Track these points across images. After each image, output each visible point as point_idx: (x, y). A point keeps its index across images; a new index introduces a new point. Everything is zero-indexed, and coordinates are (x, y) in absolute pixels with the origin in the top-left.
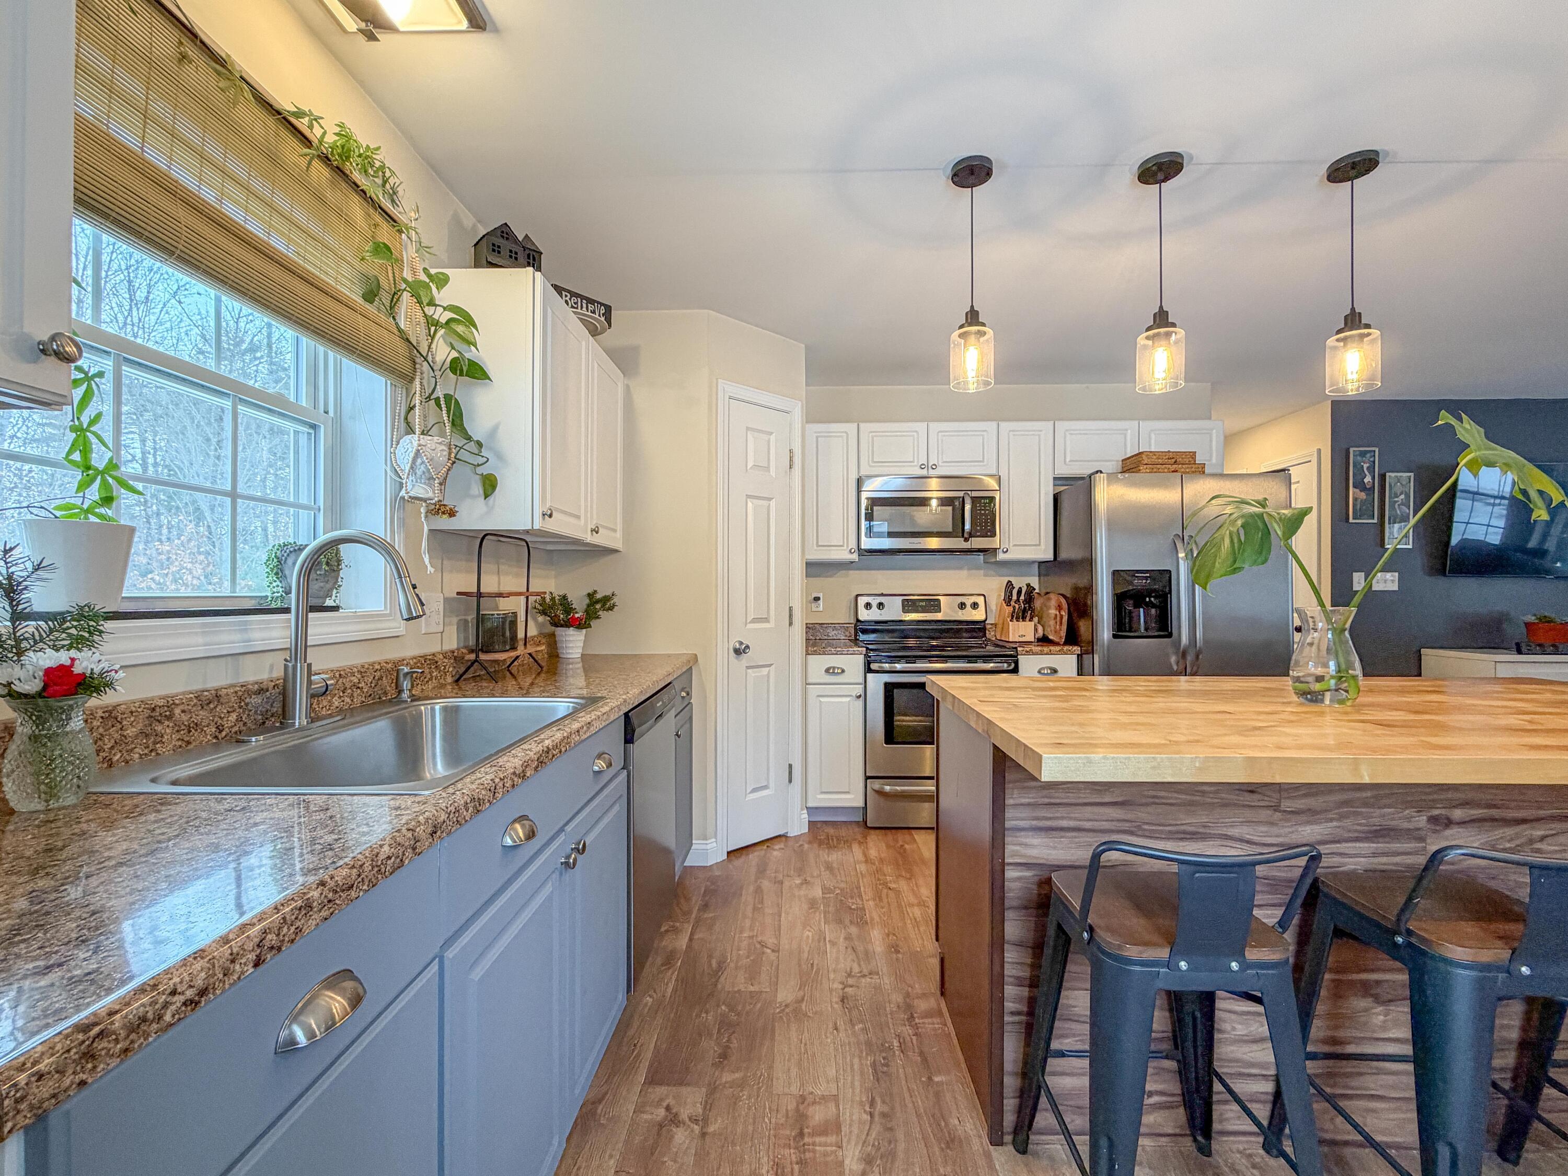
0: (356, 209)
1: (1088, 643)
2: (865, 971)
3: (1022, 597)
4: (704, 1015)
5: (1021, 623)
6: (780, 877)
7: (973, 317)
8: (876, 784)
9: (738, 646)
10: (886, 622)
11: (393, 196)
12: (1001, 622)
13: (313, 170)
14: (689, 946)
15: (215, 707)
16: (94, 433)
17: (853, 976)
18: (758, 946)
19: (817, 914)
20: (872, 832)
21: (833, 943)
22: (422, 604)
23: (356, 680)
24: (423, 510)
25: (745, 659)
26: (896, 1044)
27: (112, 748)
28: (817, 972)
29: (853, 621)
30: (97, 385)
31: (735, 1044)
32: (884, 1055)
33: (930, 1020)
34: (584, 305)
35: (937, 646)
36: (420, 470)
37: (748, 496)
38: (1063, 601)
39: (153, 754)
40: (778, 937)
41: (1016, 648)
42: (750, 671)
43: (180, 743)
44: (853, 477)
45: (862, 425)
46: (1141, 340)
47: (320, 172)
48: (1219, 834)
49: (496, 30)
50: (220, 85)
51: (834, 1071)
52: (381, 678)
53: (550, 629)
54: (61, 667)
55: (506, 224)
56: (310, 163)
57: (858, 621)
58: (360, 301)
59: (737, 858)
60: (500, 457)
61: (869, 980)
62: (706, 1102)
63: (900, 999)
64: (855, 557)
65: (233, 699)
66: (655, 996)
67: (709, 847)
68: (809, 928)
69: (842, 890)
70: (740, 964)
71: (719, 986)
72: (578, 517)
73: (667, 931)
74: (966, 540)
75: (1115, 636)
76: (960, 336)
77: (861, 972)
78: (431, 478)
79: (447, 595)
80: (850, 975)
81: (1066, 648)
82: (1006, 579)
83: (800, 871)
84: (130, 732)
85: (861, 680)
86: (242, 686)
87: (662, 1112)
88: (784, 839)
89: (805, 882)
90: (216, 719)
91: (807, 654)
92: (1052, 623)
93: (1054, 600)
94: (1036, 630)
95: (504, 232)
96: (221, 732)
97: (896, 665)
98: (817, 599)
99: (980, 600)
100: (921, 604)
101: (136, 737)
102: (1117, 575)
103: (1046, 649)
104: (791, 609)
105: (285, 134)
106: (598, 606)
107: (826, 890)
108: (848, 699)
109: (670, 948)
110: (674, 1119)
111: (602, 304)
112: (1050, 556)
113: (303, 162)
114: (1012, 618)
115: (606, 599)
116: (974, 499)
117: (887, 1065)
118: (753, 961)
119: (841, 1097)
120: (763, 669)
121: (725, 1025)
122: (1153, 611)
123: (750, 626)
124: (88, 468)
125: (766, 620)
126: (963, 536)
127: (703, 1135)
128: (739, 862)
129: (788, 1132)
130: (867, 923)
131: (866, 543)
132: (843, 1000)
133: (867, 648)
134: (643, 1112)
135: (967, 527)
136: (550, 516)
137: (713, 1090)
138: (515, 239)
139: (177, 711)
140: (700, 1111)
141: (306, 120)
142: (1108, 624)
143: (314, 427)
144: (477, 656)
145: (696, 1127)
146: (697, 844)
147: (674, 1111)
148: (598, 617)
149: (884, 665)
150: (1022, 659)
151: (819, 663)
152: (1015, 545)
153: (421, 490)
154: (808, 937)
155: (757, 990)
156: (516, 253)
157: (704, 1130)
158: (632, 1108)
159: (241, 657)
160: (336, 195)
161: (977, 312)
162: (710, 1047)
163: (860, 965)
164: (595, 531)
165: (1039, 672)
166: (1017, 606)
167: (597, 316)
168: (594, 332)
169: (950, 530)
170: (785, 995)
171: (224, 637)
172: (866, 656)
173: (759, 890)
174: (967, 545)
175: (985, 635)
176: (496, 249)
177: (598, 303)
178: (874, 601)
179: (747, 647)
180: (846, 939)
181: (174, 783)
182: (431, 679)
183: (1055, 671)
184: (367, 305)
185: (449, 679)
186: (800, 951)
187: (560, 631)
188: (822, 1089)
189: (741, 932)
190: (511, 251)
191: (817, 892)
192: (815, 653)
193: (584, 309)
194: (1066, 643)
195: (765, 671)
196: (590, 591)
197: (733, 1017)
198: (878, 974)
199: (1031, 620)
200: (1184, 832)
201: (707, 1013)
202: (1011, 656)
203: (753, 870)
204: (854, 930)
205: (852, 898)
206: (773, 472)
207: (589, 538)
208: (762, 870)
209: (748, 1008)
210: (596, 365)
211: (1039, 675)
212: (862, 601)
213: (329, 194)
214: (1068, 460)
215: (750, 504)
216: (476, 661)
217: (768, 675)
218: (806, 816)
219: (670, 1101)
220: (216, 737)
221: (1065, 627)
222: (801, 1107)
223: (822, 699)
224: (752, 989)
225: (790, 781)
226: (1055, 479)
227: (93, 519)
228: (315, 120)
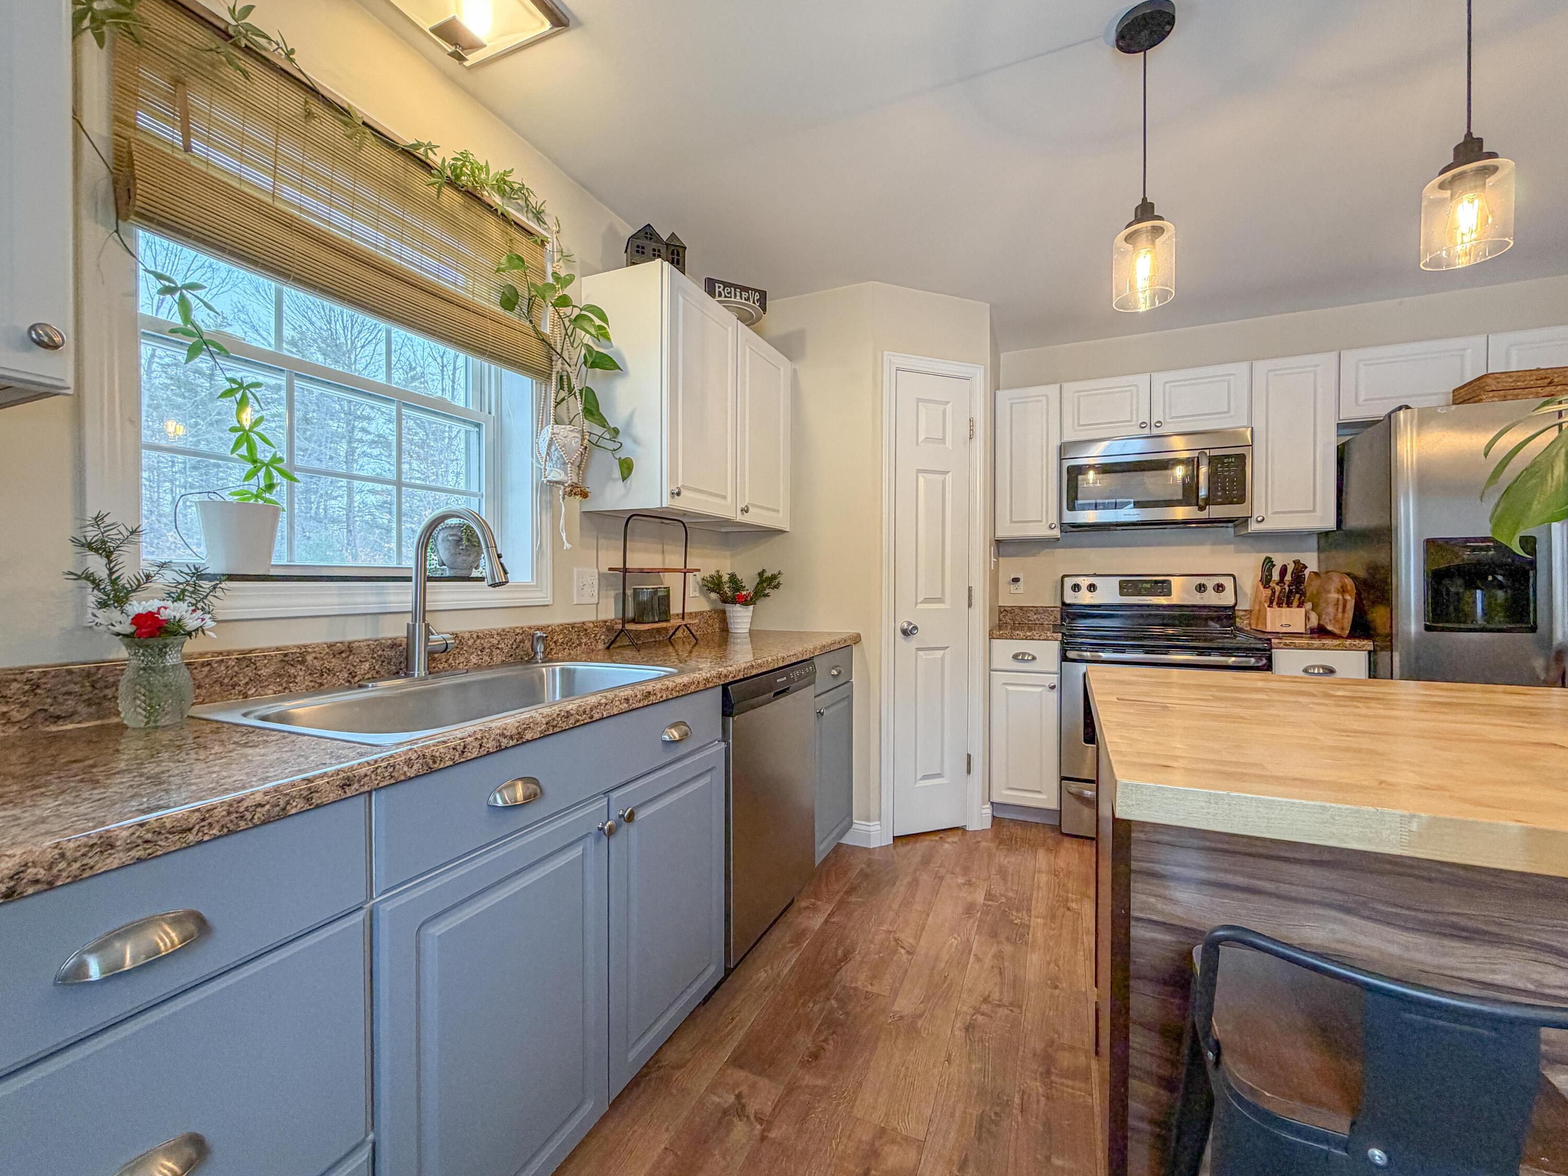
0: (492, 227)
1: (1386, 636)
2: (1006, 1001)
3: (1288, 578)
4: (811, 1005)
5: (1285, 610)
6: (943, 871)
7: (1145, 211)
8: (1074, 787)
9: (906, 625)
10: (1099, 606)
11: (538, 216)
12: (1257, 608)
13: (444, 198)
14: (822, 930)
15: (348, 657)
16: (257, 433)
17: (989, 1002)
18: (893, 943)
19: (972, 920)
20: (1066, 839)
21: (978, 959)
22: (506, 573)
23: (496, 642)
24: (561, 493)
25: (914, 642)
26: (1017, 1100)
27: (247, 684)
28: (950, 986)
29: (1059, 604)
30: (252, 394)
31: (830, 1047)
32: (997, 1109)
33: (1070, 1083)
34: (738, 294)
35: (1173, 635)
36: (555, 457)
37: (919, 471)
38: (1349, 582)
39: (287, 691)
40: (918, 938)
41: (1270, 640)
42: (920, 653)
43: (313, 684)
44: (1055, 443)
45: (1065, 385)
46: (1431, 191)
47: (451, 198)
48: (1530, 942)
49: (579, 24)
50: (347, 133)
51: (930, 1111)
52: (522, 641)
53: (720, 606)
54: (150, 614)
55: (649, 225)
56: (439, 192)
57: (1064, 604)
58: (499, 309)
59: (903, 845)
60: (636, 441)
61: (1007, 1012)
62: (779, 1101)
63: (1039, 1046)
64: (1056, 533)
65: (365, 651)
66: (770, 972)
67: (872, 829)
68: (955, 935)
69: (1009, 899)
70: (866, 959)
71: (838, 977)
72: (724, 497)
73: (806, 908)
74: (1201, 509)
75: (1428, 628)
76: (1127, 239)
77: (1000, 1001)
78: (565, 463)
79: (602, 571)
80: (986, 1000)
81: (1349, 642)
82: (1264, 556)
83: (966, 870)
84: (264, 672)
85: (1056, 668)
86: (376, 641)
87: (731, 1099)
88: (960, 832)
89: (969, 883)
90: (348, 667)
91: (991, 637)
92: (1331, 610)
93: (1336, 582)
94: (1307, 618)
95: (648, 232)
96: (354, 677)
97: (1101, 654)
98: (1016, 580)
99: (1228, 583)
100: (1145, 585)
101: (270, 676)
102: (1432, 546)
103: (1316, 642)
104: (970, 589)
105: (413, 168)
106: (765, 585)
107: (989, 896)
108: (1039, 689)
109: (802, 926)
110: (739, 1109)
111: (756, 291)
112: (1331, 524)
113: (433, 191)
114: (1271, 602)
115: (774, 577)
116: (1212, 460)
117: (996, 1124)
118: (881, 958)
119: (928, 1144)
120: (937, 652)
121: (831, 1023)
122: (1500, 594)
123: (920, 606)
124: (254, 461)
125: (940, 600)
126: (1197, 505)
127: (763, 1138)
128: (903, 849)
129: (852, 1168)
130: (1027, 944)
131: (1070, 517)
132: (969, 1028)
133: (1063, 634)
134: (714, 1094)
135: (1203, 493)
136: (678, 494)
137: (791, 1090)
138: (659, 239)
139: (309, 658)
140: (770, 1110)
141: (422, 150)
142: (1417, 612)
143: (478, 426)
144: (623, 626)
145: (759, 1127)
146: (858, 824)
147: (744, 1101)
148: (767, 595)
149: (1085, 654)
150: (1278, 655)
151: (1005, 649)
152: (1274, 513)
153: (556, 474)
154: (951, 945)
155: (875, 991)
156: (659, 251)
157: (766, 1134)
158: (705, 1084)
159: (380, 616)
160: (470, 217)
161: (1152, 205)
162: (804, 1041)
163: (1001, 992)
164: (745, 510)
165: (1306, 671)
166: (1278, 588)
167: (751, 303)
168: (749, 321)
169: (1180, 497)
170: (904, 1005)
171: (360, 599)
172: (1062, 642)
173: (915, 882)
174: (1203, 515)
175: (1234, 624)
176: (640, 250)
177: (752, 289)
178: (1084, 582)
179: (915, 628)
180: (994, 957)
181: (264, 718)
182: (580, 645)
183: (1331, 671)
184: (507, 313)
185: (601, 646)
186: (937, 958)
187: (729, 608)
188: (912, 1127)
189: (881, 924)
190: (654, 250)
191: (979, 897)
192: (1000, 637)
193: (738, 297)
194: (1350, 636)
195: (939, 654)
196: (760, 570)
197: (840, 1015)
198: (1020, 1007)
199: (1300, 605)
200: (1454, 926)
201: (815, 1003)
202: (1265, 650)
203: (917, 859)
204: (1008, 949)
205: (1018, 910)
206: (949, 444)
207: (740, 518)
208: (926, 861)
209: (858, 1009)
210: (748, 349)
211: (1303, 674)
212: (1069, 582)
213: (462, 216)
214: (1361, 398)
215: (921, 479)
216: (622, 631)
217: (943, 658)
218: (989, 811)
219: (744, 1089)
220: (349, 681)
221: (1350, 614)
222: (877, 1144)
223: (1010, 688)
224: (869, 988)
225: (969, 772)
226: (1340, 426)
227: (261, 502)
228: (431, 149)
